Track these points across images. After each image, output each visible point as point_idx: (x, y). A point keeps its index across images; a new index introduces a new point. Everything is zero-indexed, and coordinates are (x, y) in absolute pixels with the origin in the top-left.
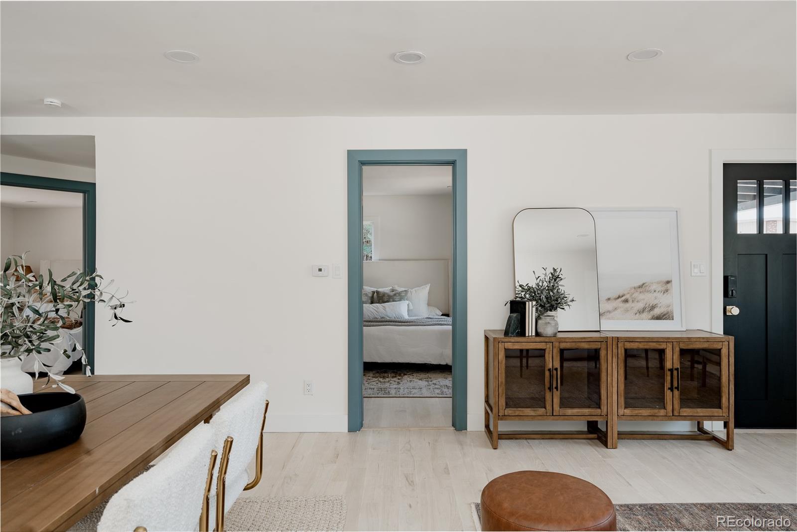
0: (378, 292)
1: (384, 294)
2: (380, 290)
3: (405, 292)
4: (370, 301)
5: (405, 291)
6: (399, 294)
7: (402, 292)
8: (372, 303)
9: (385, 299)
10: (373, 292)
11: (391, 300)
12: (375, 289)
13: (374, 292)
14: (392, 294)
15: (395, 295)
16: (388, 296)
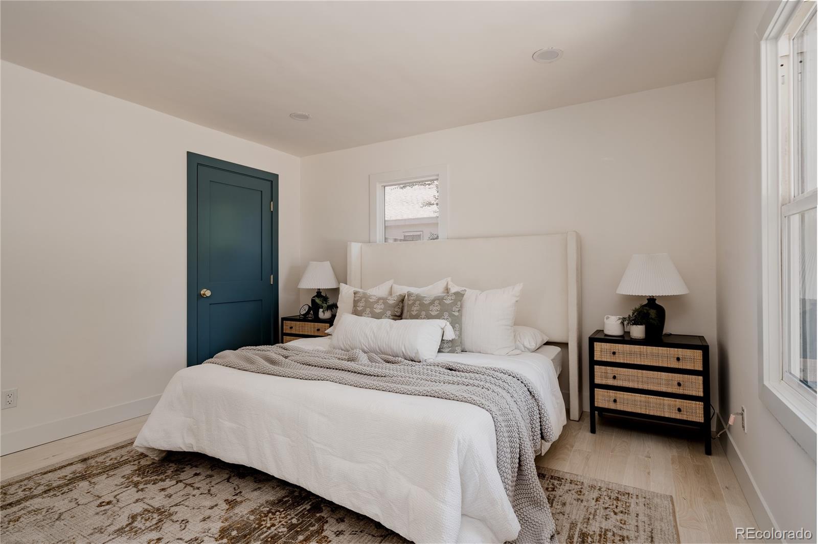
2: (419, 290)
3: (453, 297)
4: (389, 313)
6: (442, 299)
7: (448, 295)
8: (397, 316)
10: (400, 295)
12: (409, 290)
13: (402, 297)
16: (420, 305)
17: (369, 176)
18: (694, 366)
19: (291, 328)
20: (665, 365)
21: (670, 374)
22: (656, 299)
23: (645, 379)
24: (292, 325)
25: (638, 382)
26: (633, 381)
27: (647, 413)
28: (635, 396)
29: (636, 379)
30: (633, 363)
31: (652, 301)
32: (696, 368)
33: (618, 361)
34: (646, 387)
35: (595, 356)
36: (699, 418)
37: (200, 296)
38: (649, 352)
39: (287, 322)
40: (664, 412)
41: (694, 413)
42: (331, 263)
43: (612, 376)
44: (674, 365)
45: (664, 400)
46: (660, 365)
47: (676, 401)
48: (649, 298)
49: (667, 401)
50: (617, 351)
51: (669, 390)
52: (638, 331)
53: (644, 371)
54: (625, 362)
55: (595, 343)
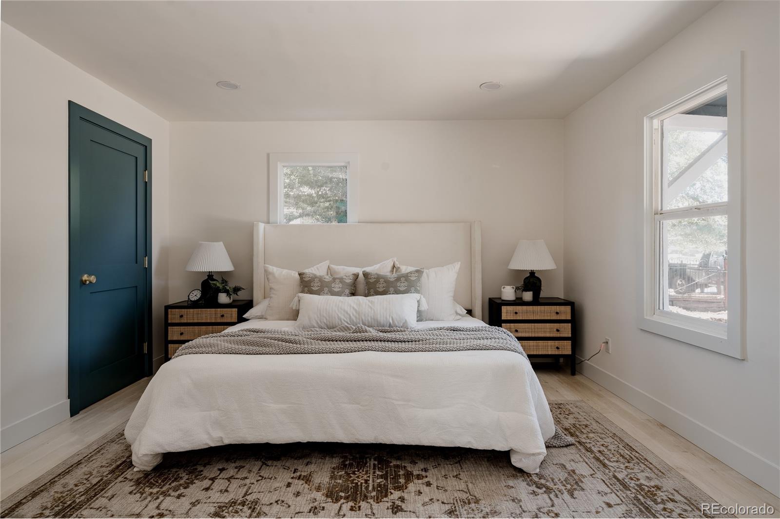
0: (366, 275)
1: (378, 278)
2: (368, 269)
3: (416, 275)
4: (347, 291)
5: (417, 271)
6: (406, 276)
7: (411, 273)
8: (353, 294)
9: (381, 287)
10: (354, 274)
11: (392, 289)
12: (359, 271)
13: (356, 276)
14: (392, 277)
15: (398, 279)
16: (385, 282)
17: (268, 155)
18: (566, 317)
19: (181, 316)
20: (549, 318)
21: (552, 324)
22: (535, 273)
23: (536, 330)
24: (182, 313)
25: (532, 332)
26: (528, 332)
27: (538, 354)
28: (529, 343)
29: (530, 330)
30: (528, 319)
31: (532, 273)
32: (567, 318)
33: (518, 318)
34: (537, 335)
35: (503, 316)
36: (568, 351)
37: (83, 283)
38: (539, 310)
39: (173, 310)
40: (548, 351)
41: (566, 348)
42: (224, 243)
43: (514, 330)
44: (555, 317)
45: (548, 343)
46: (546, 318)
47: (555, 342)
48: (530, 271)
49: (550, 343)
50: (517, 311)
51: (552, 335)
52: (528, 296)
53: (536, 324)
54: (524, 319)
55: (502, 307)
